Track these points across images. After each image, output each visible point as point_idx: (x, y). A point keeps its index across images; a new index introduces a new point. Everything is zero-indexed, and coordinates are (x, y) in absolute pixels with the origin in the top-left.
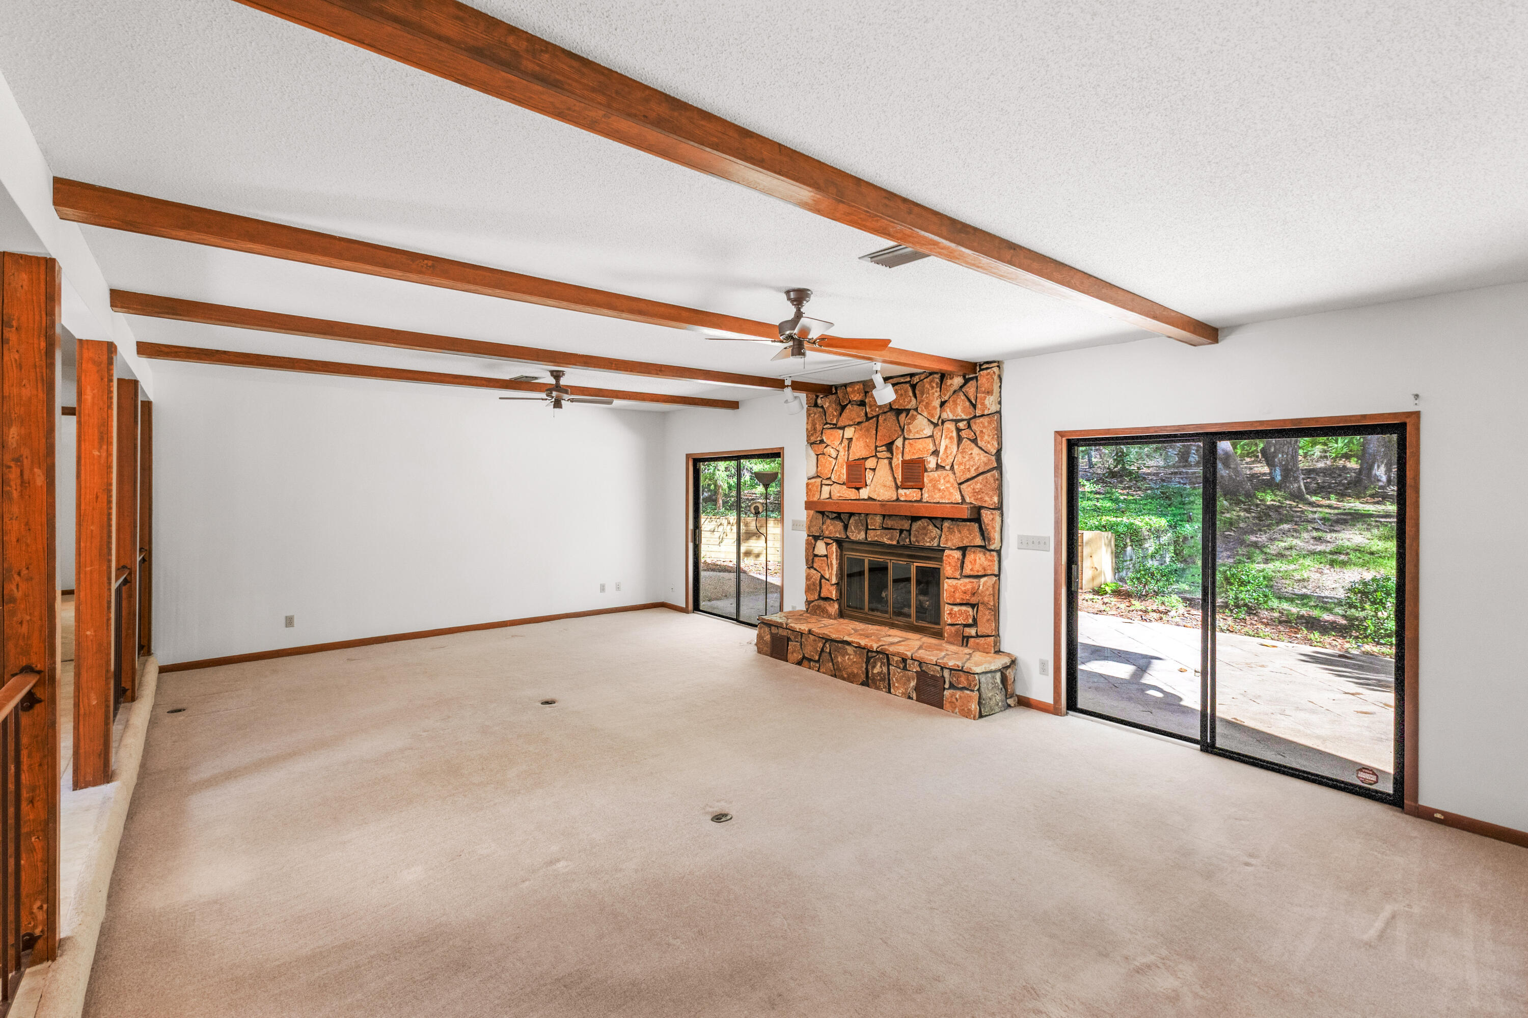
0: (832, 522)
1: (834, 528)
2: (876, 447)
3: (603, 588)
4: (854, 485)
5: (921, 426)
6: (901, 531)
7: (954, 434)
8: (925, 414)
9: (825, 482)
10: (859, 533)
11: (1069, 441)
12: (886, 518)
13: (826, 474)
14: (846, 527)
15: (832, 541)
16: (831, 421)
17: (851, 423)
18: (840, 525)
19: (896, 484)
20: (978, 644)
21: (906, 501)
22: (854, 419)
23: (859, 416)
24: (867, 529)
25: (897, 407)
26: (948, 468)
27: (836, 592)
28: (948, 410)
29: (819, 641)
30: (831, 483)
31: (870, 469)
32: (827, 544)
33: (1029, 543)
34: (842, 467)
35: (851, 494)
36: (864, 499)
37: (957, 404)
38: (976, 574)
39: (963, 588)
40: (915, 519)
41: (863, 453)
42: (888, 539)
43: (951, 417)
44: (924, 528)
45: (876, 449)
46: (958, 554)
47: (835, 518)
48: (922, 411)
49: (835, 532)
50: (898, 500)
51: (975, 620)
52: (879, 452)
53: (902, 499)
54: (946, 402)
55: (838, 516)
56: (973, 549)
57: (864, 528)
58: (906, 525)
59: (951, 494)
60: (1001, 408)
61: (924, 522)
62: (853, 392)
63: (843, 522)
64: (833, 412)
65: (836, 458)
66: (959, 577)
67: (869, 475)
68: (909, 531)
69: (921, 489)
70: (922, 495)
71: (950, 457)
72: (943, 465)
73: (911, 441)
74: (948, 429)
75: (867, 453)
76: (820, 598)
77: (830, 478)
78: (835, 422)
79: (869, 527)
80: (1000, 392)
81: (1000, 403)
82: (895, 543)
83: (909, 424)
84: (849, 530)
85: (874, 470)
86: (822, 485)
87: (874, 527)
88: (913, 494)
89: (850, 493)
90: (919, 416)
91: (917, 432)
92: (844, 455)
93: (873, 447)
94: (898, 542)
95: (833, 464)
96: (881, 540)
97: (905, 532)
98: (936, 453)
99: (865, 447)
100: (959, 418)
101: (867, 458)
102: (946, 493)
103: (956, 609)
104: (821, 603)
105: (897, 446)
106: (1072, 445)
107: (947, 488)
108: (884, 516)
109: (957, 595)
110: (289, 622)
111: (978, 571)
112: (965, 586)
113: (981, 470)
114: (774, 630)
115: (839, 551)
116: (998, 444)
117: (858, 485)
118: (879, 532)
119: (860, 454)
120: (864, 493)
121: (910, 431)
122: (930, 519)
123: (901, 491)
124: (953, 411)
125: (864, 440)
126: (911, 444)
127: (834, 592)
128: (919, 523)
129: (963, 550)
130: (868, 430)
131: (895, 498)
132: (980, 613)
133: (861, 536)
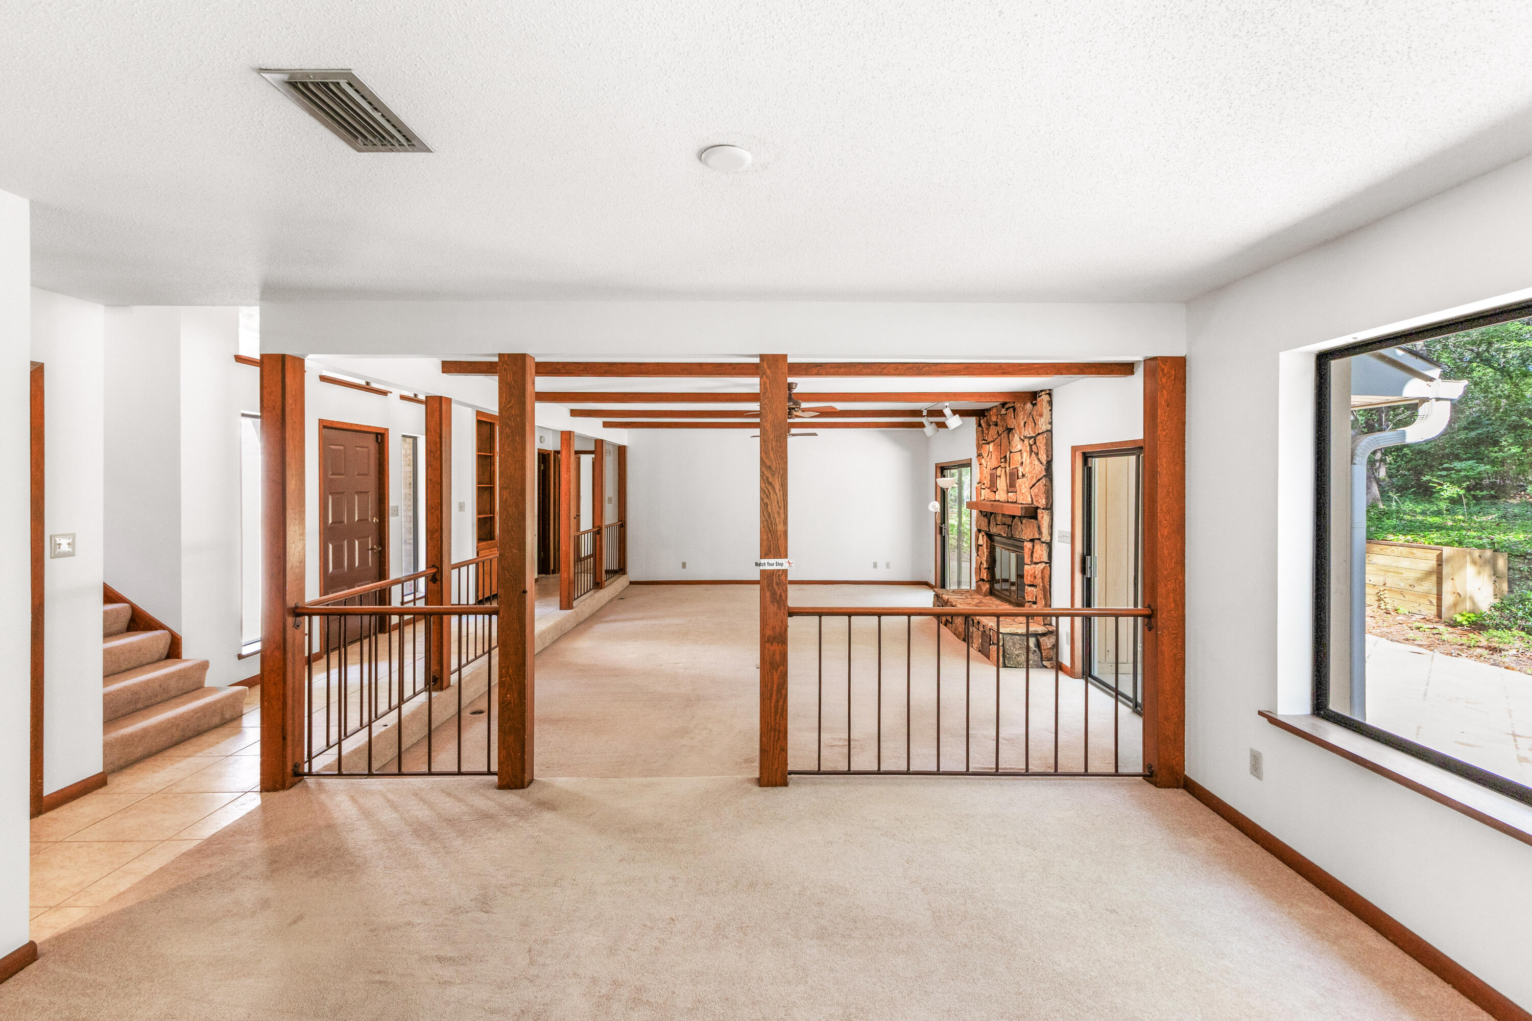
1: (984, 523)
2: (1001, 458)
3: (875, 565)
5: (1016, 442)
6: (1008, 526)
7: (1028, 449)
8: (1018, 432)
9: (982, 486)
11: (1084, 454)
12: (1004, 516)
14: (989, 523)
16: (985, 437)
17: (992, 440)
18: (986, 521)
19: (1007, 488)
21: (1010, 502)
22: (993, 436)
23: (995, 434)
25: (1009, 427)
26: (1026, 475)
27: (987, 574)
30: (985, 487)
38: (1037, 561)
39: (1031, 573)
40: (1013, 516)
41: (996, 464)
42: (1004, 532)
44: (1017, 524)
45: (1000, 460)
46: (1029, 545)
48: (1017, 429)
50: (1008, 501)
51: (1036, 598)
52: (1002, 462)
54: (1025, 422)
56: (1036, 542)
57: (996, 523)
58: (1010, 521)
59: (1027, 496)
60: (1052, 427)
63: (987, 518)
65: (986, 468)
66: (1030, 563)
67: (998, 481)
68: (1011, 526)
69: (1016, 493)
70: (1016, 497)
71: (1027, 467)
72: (1024, 473)
73: (1013, 454)
74: (1026, 444)
77: (984, 483)
79: (998, 523)
80: (1051, 414)
81: (1051, 423)
83: (1012, 440)
84: (990, 525)
85: (1000, 477)
86: (981, 489)
88: (1013, 497)
89: (992, 495)
90: (1016, 434)
91: (1015, 447)
92: (989, 465)
95: (985, 472)
96: (1001, 533)
98: (1022, 464)
99: (996, 458)
100: (1030, 435)
101: (997, 468)
102: (1025, 496)
103: (1029, 589)
105: (1008, 458)
106: (1086, 457)
107: (1026, 492)
108: (1003, 514)
109: (1031, 578)
110: (684, 565)
111: (1038, 559)
112: (1031, 571)
113: (1038, 478)
115: (989, 541)
116: (1047, 456)
119: (994, 464)
120: (996, 496)
121: (1013, 446)
122: (1019, 516)
123: (1010, 494)
125: (996, 453)
126: (1013, 457)
127: (985, 575)
128: (1015, 519)
129: (1033, 541)
130: (998, 445)
132: (1038, 593)
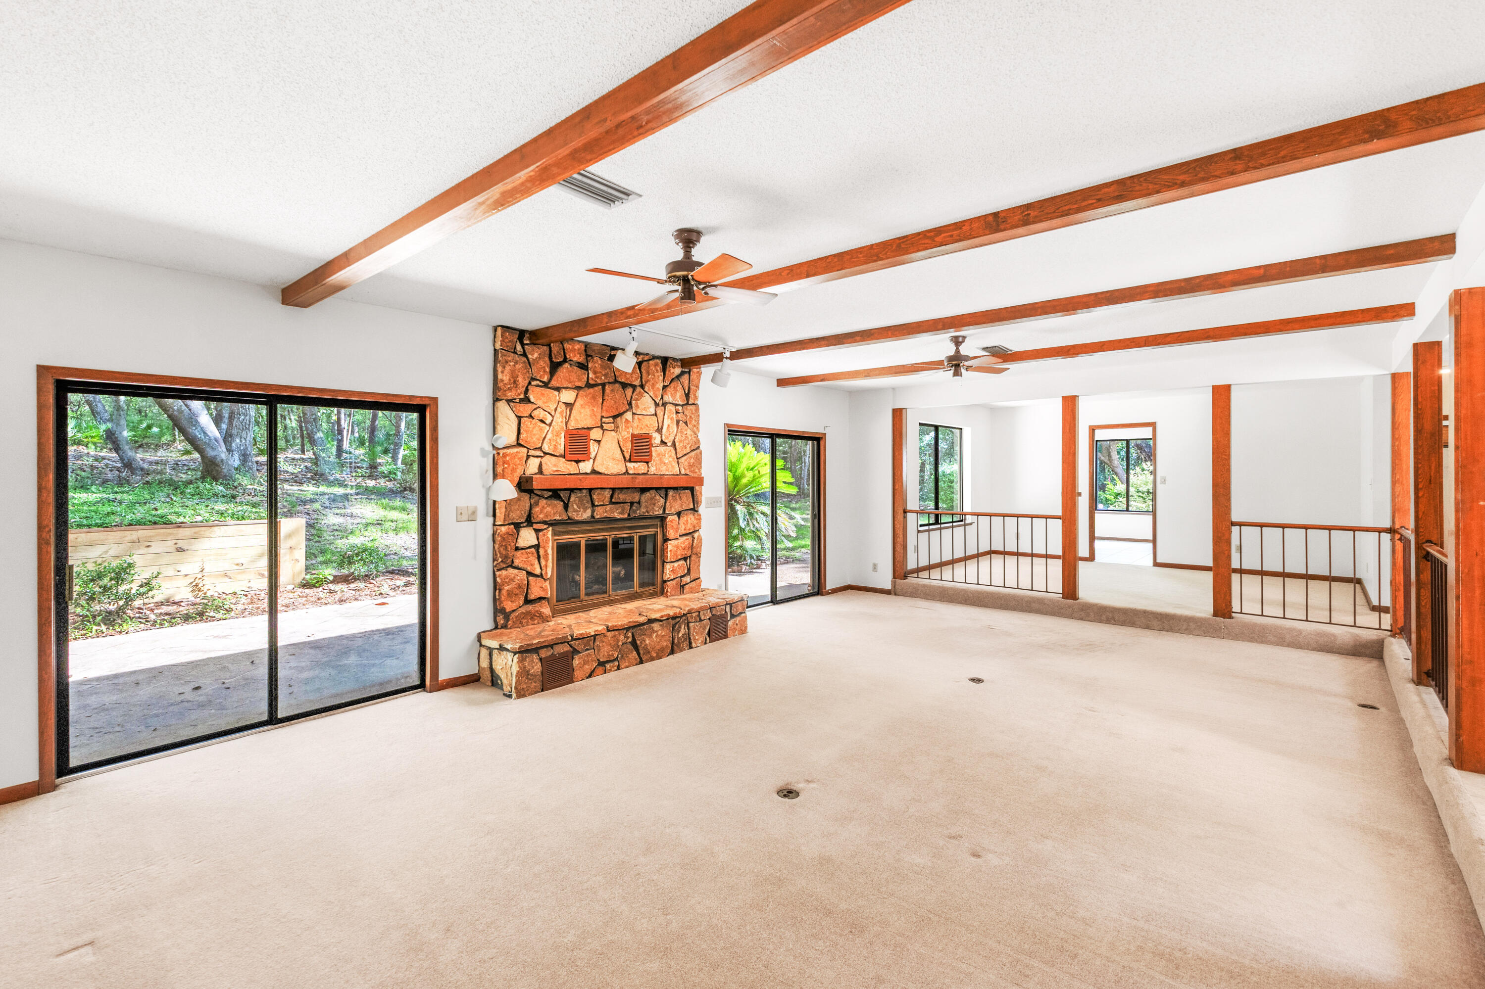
0: (549, 502)
1: (553, 508)
2: (602, 417)
4: (576, 457)
5: (646, 404)
6: (632, 503)
7: (674, 415)
8: (651, 394)
9: (532, 453)
10: (585, 511)
12: (617, 492)
13: (534, 442)
14: (566, 507)
15: (545, 526)
16: (540, 377)
17: (570, 385)
18: (560, 505)
19: (624, 458)
20: (691, 588)
21: (634, 474)
22: (575, 382)
23: (580, 380)
24: (593, 505)
25: (623, 380)
26: (669, 444)
28: (669, 394)
29: (620, 634)
30: (542, 455)
31: (595, 440)
32: (537, 531)
33: (712, 503)
34: (558, 435)
35: (572, 468)
36: (586, 474)
37: (677, 390)
38: (688, 532)
39: (683, 546)
40: (643, 490)
41: (588, 423)
42: (619, 513)
43: (671, 400)
44: (652, 498)
45: (601, 420)
46: (676, 517)
47: (548, 497)
48: (649, 390)
49: (554, 514)
50: (627, 473)
51: (689, 570)
52: (605, 423)
53: (631, 472)
54: (667, 386)
55: (555, 494)
56: (686, 512)
57: (590, 505)
58: (636, 497)
59: (673, 466)
61: (653, 492)
62: (573, 350)
63: (563, 501)
64: (544, 367)
65: (550, 425)
66: (677, 537)
67: (593, 447)
68: (639, 503)
69: (647, 463)
70: (648, 467)
71: (672, 435)
72: (666, 441)
73: (640, 416)
74: (671, 410)
75: (593, 423)
76: (527, 601)
77: (540, 449)
78: (545, 379)
79: (596, 503)
82: (626, 516)
83: (637, 400)
84: (570, 509)
85: (599, 442)
86: (528, 457)
87: (602, 503)
88: (641, 467)
89: (569, 467)
90: (646, 394)
91: (645, 409)
92: (562, 422)
93: (599, 417)
94: (629, 515)
95: (546, 431)
96: (612, 515)
97: (635, 504)
98: (659, 430)
99: (591, 416)
100: (677, 402)
101: (592, 428)
102: (670, 466)
103: (676, 564)
104: (530, 607)
105: (626, 420)
107: (670, 462)
108: (613, 490)
109: (679, 552)
111: (689, 530)
112: (684, 543)
113: (693, 448)
114: (544, 653)
116: (697, 429)
117: (580, 457)
118: (608, 508)
119: (585, 422)
120: (586, 467)
121: (637, 406)
122: (657, 489)
123: (629, 465)
124: (673, 396)
125: (591, 409)
126: (639, 419)
127: (549, 589)
128: (648, 494)
129: (679, 514)
130: (594, 398)
131: (624, 471)
132: (692, 563)
133: (586, 515)
